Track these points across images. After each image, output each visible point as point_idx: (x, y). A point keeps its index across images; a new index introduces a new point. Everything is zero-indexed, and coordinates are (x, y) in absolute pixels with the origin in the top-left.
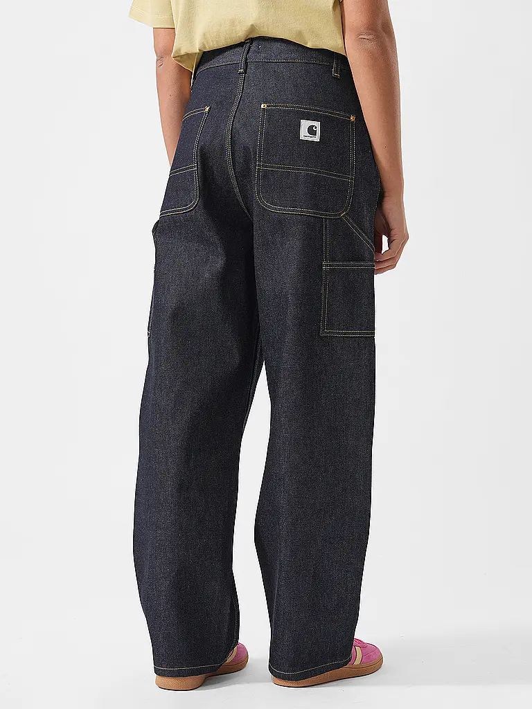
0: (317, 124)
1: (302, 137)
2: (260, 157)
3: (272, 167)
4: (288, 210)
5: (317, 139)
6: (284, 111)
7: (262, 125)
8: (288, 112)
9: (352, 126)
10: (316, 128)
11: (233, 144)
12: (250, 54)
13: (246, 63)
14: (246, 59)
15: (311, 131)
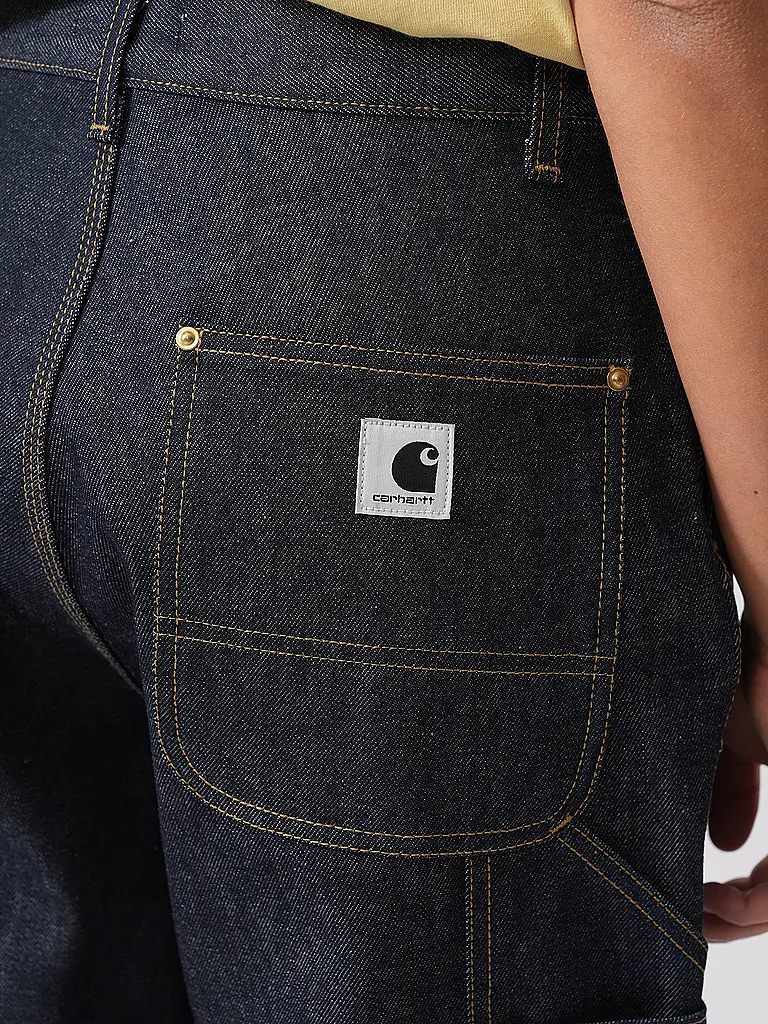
0: (440, 436)
1: (365, 505)
2: (168, 590)
3: (225, 636)
4: (300, 828)
5: (437, 506)
6: (283, 374)
7: (178, 435)
8: (302, 380)
9: (615, 413)
10: (433, 454)
11: (56, 494)
12: (140, 48)
13: (123, 92)
14: (123, 74)
15: (411, 470)
